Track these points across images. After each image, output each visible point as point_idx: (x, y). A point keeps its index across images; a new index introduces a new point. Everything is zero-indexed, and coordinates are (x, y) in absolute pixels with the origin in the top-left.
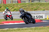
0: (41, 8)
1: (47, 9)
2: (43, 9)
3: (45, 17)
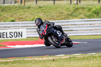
1: (19, 19)
3: (27, 34)
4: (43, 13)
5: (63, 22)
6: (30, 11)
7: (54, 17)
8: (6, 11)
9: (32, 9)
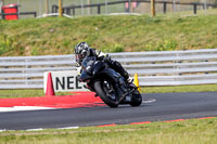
0: (106, 38)
1: (132, 47)
2: (117, 45)
4: (182, 34)
5: (208, 53)
6: (158, 29)
7: (202, 43)
8: (111, 29)
9: (164, 24)
